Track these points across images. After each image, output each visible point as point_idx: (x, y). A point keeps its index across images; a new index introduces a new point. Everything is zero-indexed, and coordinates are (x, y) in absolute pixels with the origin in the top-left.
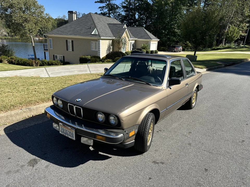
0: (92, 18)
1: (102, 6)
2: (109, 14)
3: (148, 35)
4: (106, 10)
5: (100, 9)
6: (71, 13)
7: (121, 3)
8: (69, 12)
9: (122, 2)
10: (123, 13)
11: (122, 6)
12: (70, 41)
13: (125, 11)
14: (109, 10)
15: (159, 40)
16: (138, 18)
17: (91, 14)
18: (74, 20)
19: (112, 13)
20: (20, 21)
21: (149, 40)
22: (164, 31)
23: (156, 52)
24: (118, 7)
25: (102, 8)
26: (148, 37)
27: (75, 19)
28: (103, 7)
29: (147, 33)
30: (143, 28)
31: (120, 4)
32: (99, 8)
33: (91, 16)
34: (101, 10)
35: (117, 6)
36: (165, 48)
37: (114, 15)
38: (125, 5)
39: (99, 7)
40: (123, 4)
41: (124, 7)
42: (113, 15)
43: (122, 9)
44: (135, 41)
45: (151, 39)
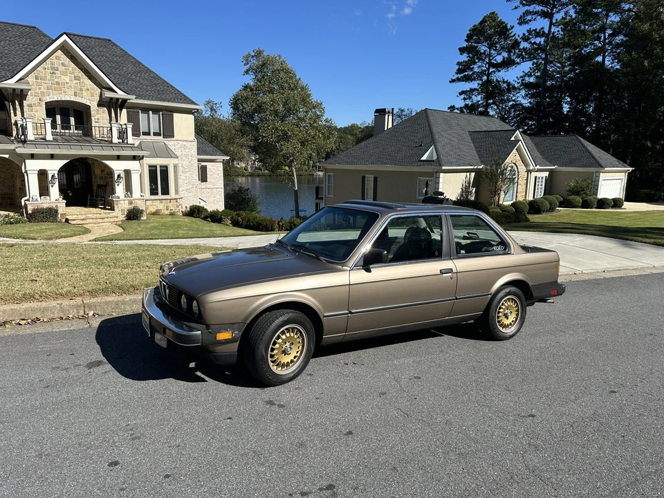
0: (428, 122)
1: (468, 89)
2: (487, 106)
3: (593, 157)
4: (477, 98)
5: (463, 96)
6: (381, 113)
7: (521, 77)
8: (377, 111)
9: (522, 74)
10: (526, 102)
11: (522, 83)
12: (370, 179)
13: (532, 96)
14: (486, 98)
15: (631, 169)
16: (568, 112)
17: (429, 112)
18: (386, 129)
19: (493, 103)
20: (272, 138)
21: (594, 170)
22: (649, 144)
23: (616, 203)
24: (511, 88)
25: (467, 94)
26: (592, 160)
27: (390, 126)
28: (472, 90)
29: (588, 151)
30: (577, 138)
31: (516, 79)
32: (460, 94)
33: (427, 117)
34: (465, 99)
35: (509, 84)
36: (653, 192)
37: (498, 108)
38: (532, 80)
39: (460, 91)
40: (527, 79)
41: (527, 86)
42: (496, 107)
43: (523, 92)
44: (551, 172)
45: (602, 167)
